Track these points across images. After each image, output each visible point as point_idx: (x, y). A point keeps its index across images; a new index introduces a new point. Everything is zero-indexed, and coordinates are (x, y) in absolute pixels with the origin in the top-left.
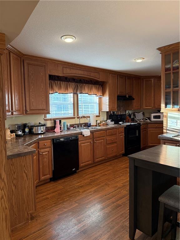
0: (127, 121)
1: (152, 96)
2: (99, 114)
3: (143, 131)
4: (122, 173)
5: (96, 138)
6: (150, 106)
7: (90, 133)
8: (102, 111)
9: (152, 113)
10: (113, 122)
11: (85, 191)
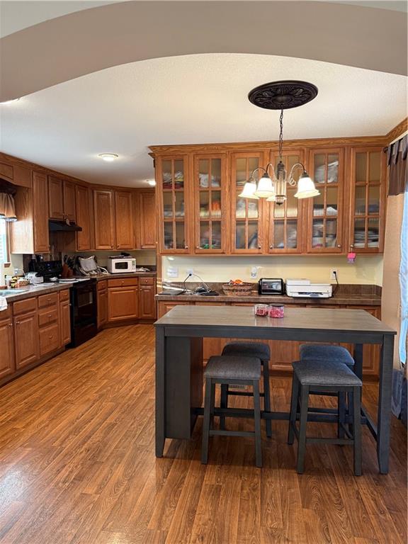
0: (66, 275)
1: (112, 225)
2: (8, 261)
3: (101, 294)
4: (85, 376)
5: (19, 314)
6: (108, 245)
7: (6, 305)
8: (13, 253)
9: (113, 258)
10: (41, 279)
11: (28, 425)
